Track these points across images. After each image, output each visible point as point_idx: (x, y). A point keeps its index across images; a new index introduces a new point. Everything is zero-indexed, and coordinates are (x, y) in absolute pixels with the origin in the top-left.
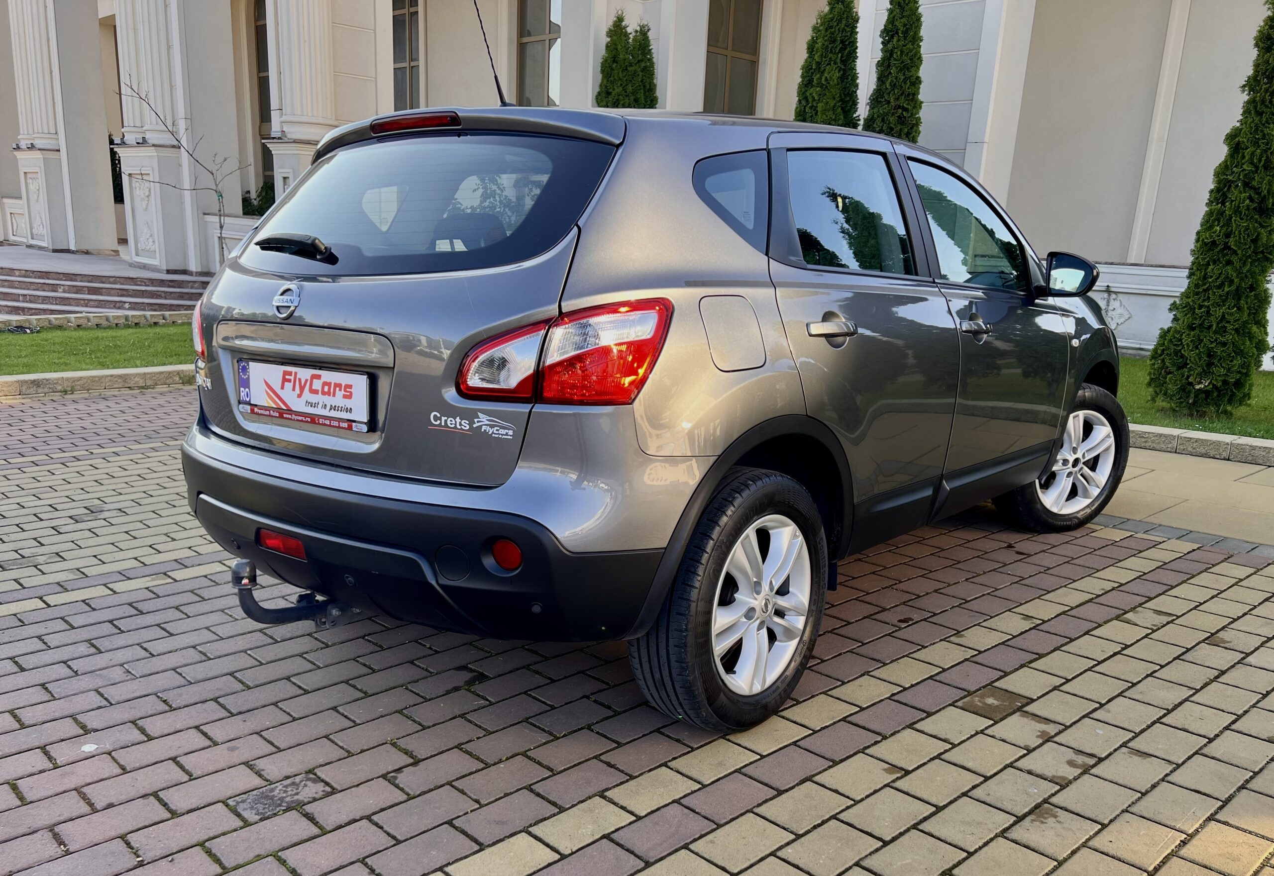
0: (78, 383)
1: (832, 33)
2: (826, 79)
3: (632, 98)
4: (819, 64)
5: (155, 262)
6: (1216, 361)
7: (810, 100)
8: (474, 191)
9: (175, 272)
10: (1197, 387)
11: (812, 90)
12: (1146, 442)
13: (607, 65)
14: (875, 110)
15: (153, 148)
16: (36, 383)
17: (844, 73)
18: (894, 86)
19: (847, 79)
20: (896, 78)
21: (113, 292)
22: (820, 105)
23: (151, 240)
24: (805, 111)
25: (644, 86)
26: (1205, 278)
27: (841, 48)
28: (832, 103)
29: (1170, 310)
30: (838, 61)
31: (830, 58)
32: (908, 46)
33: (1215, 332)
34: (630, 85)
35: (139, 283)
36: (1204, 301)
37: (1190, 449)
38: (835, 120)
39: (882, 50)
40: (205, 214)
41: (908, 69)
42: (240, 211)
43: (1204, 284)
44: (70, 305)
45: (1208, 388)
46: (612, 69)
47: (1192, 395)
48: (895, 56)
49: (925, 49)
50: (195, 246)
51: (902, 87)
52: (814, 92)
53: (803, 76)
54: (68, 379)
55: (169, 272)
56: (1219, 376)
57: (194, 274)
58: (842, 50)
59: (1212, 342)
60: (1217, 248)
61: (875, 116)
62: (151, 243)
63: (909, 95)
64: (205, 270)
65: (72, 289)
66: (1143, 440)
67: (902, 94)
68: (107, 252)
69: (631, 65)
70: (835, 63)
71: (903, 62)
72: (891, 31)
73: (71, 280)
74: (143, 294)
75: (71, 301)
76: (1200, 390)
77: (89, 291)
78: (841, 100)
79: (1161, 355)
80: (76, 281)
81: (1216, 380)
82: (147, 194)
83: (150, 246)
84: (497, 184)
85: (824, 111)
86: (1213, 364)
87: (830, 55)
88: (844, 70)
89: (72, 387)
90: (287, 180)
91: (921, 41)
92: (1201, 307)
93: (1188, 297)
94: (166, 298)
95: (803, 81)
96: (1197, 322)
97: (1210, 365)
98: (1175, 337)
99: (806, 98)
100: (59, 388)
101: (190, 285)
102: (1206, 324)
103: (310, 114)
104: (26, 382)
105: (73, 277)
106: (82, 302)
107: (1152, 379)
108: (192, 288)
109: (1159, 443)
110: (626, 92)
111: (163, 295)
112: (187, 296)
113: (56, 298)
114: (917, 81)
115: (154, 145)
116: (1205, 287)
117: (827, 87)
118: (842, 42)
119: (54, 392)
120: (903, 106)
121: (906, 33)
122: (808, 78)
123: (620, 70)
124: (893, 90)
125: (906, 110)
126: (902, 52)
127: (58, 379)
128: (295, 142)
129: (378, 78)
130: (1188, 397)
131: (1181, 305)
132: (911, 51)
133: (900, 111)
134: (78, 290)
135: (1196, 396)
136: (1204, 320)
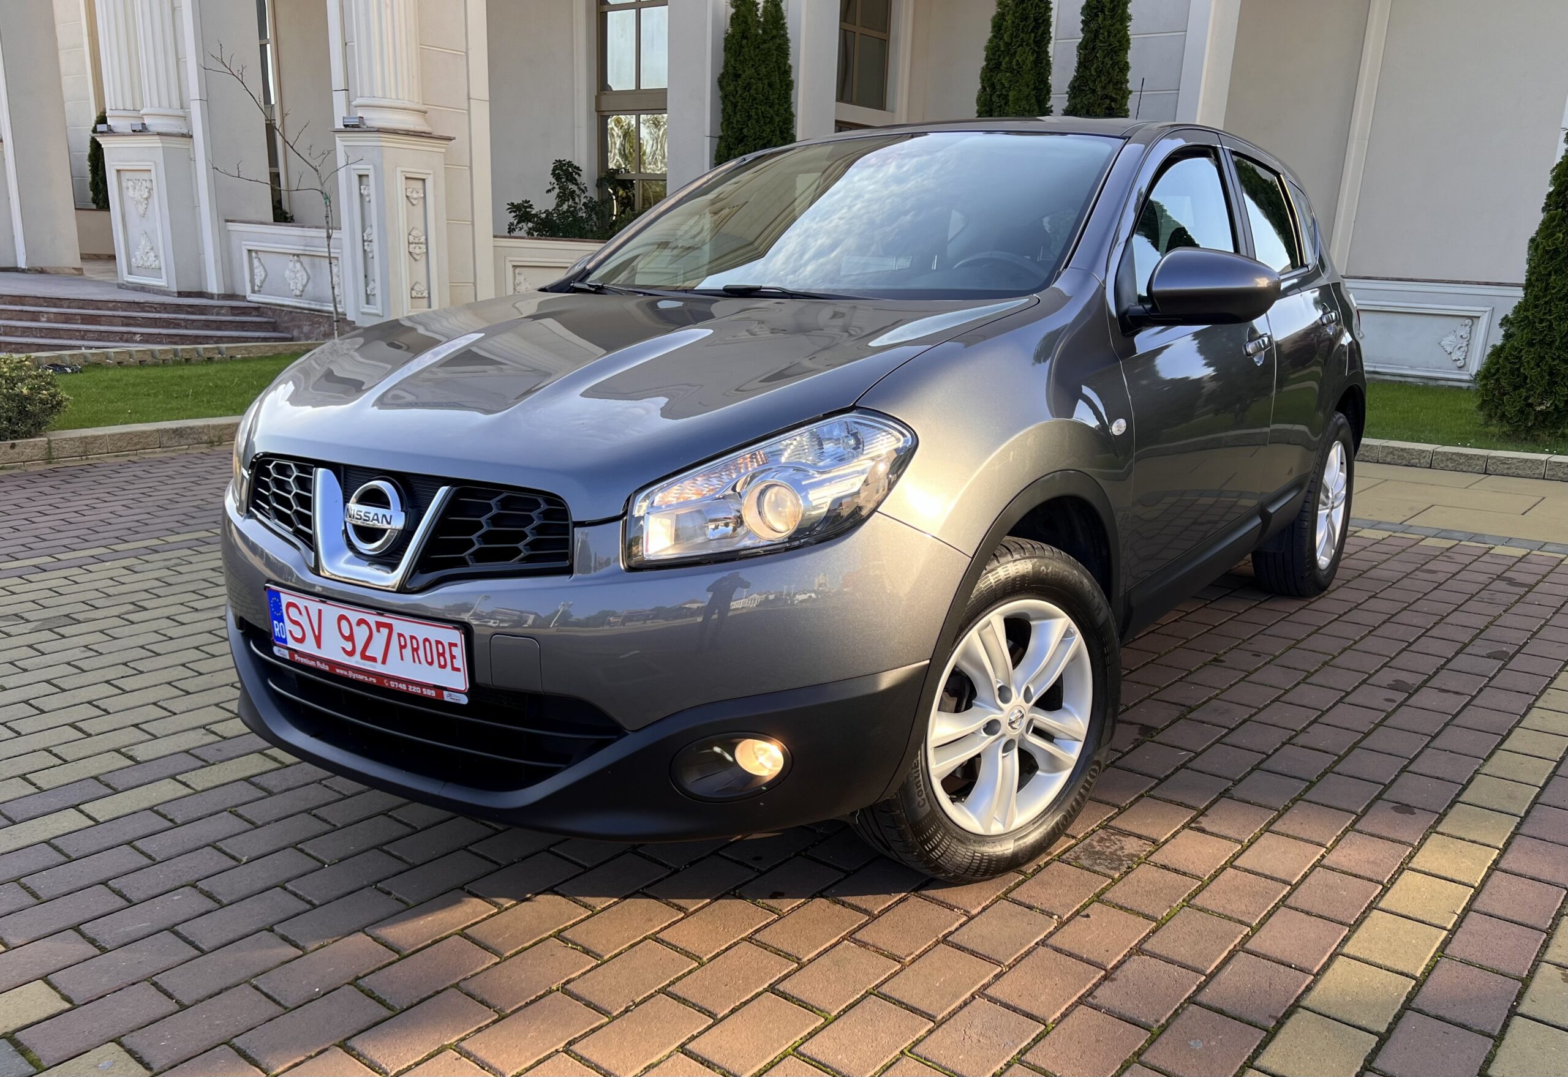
0: (226, 432)
1: (1024, 9)
2: (1018, 63)
3: (766, 82)
4: (1007, 44)
5: (160, 283)
6: (1558, 379)
7: (998, 87)
8: (549, 191)
9: (189, 295)
10: (1538, 409)
11: (1000, 75)
12: (1508, 469)
13: (734, 41)
14: (1078, 100)
15: (157, 137)
16: (178, 433)
17: (1037, 57)
18: (1099, 72)
19: (1041, 63)
20: (1103, 63)
21: (116, 320)
22: (1012, 94)
23: (152, 254)
24: (991, 100)
25: (779, 68)
26: (1546, 289)
27: (1034, 27)
28: (1026, 91)
29: (1501, 325)
30: (1031, 41)
31: (1022, 39)
32: (1115, 26)
33: (1558, 349)
34: (763, 66)
35: (147, 309)
36: (1544, 314)
37: (1560, 475)
38: (1029, 111)
39: (1083, 30)
40: (227, 221)
41: (1115, 52)
42: (270, 216)
43: (1545, 296)
44: (60, 338)
45: (1549, 410)
46: (741, 47)
47: (1532, 417)
48: (1101, 37)
49: (1134, 29)
50: (216, 261)
51: (1109, 74)
52: (1004, 77)
53: (987, 59)
54: (215, 427)
55: (180, 294)
56: (1562, 396)
57: (216, 297)
58: (1036, 27)
59: (1554, 359)
60: (1559, 256)
61: (1079, 106)
62: (152, 258)
63: (1117, 82)
64: (229, 292)
65: (59, 317)
66: (1506, 466)
67: (1109, 83)
68: (67, 271)
69: (765, 42)
70: (1027, 45)
71: (1110, 45)
72: (1094, 8)
73: (55, 306)
74: (155, 323)
75: (61, 332)
76: (1541, 412)
77: (82, 319)
78: (1035, 88)
79: (1494, 375)
80: (61, 307)
81: (1559, 400)
82: (146, 195)
83: (151, 261)
84: (577, 184)
85: (1017, 100)
86: (1556, 383)
87: (1022, 35)
88: (1038, 53)
89: (220, 437)
90: (364, 179)
91: (1130, 20)
92: (1541, 321)
93: (1526, 310)
94: (186, 328)
95: (987, 65)
96: (1538, 338)
97: (1552, 383)
98: (1511, 355)
99: (993, 86)
100: (205, 438)
101: (215, 310)
102: (1548, 339)
103: (394, 96)
104: (166, 431)
105: (58, 302)
106: (78, 334)
107: (1484, 401)
108: (217, 314)
109: (1524, 469)
110: (758, 74)
111: (183, 324)
112: (215, 325)
113: (41, 329)
114: (1125, 67)
115: (159, 134)
116: (1547, 299)
117: (1019, 72)
118: (1036, 20)
119: (199, 443)
120: (1111, 97)
121: (1113, 10)
122: (994, 62)
123: (752, 48)
124: (1099, 76)
125: (1113, 100)
126: (1109, 32)
127: (203, 427)
128: (379, 130)
129: (470, 52)
130: (1527, 419)
131: (1515, 319)
132: (1119, 32)
133: (1108, 101)
134: (68, 318)
135: (1536, 419)
136: (1546, 335)
